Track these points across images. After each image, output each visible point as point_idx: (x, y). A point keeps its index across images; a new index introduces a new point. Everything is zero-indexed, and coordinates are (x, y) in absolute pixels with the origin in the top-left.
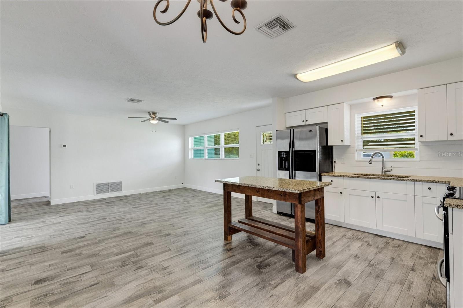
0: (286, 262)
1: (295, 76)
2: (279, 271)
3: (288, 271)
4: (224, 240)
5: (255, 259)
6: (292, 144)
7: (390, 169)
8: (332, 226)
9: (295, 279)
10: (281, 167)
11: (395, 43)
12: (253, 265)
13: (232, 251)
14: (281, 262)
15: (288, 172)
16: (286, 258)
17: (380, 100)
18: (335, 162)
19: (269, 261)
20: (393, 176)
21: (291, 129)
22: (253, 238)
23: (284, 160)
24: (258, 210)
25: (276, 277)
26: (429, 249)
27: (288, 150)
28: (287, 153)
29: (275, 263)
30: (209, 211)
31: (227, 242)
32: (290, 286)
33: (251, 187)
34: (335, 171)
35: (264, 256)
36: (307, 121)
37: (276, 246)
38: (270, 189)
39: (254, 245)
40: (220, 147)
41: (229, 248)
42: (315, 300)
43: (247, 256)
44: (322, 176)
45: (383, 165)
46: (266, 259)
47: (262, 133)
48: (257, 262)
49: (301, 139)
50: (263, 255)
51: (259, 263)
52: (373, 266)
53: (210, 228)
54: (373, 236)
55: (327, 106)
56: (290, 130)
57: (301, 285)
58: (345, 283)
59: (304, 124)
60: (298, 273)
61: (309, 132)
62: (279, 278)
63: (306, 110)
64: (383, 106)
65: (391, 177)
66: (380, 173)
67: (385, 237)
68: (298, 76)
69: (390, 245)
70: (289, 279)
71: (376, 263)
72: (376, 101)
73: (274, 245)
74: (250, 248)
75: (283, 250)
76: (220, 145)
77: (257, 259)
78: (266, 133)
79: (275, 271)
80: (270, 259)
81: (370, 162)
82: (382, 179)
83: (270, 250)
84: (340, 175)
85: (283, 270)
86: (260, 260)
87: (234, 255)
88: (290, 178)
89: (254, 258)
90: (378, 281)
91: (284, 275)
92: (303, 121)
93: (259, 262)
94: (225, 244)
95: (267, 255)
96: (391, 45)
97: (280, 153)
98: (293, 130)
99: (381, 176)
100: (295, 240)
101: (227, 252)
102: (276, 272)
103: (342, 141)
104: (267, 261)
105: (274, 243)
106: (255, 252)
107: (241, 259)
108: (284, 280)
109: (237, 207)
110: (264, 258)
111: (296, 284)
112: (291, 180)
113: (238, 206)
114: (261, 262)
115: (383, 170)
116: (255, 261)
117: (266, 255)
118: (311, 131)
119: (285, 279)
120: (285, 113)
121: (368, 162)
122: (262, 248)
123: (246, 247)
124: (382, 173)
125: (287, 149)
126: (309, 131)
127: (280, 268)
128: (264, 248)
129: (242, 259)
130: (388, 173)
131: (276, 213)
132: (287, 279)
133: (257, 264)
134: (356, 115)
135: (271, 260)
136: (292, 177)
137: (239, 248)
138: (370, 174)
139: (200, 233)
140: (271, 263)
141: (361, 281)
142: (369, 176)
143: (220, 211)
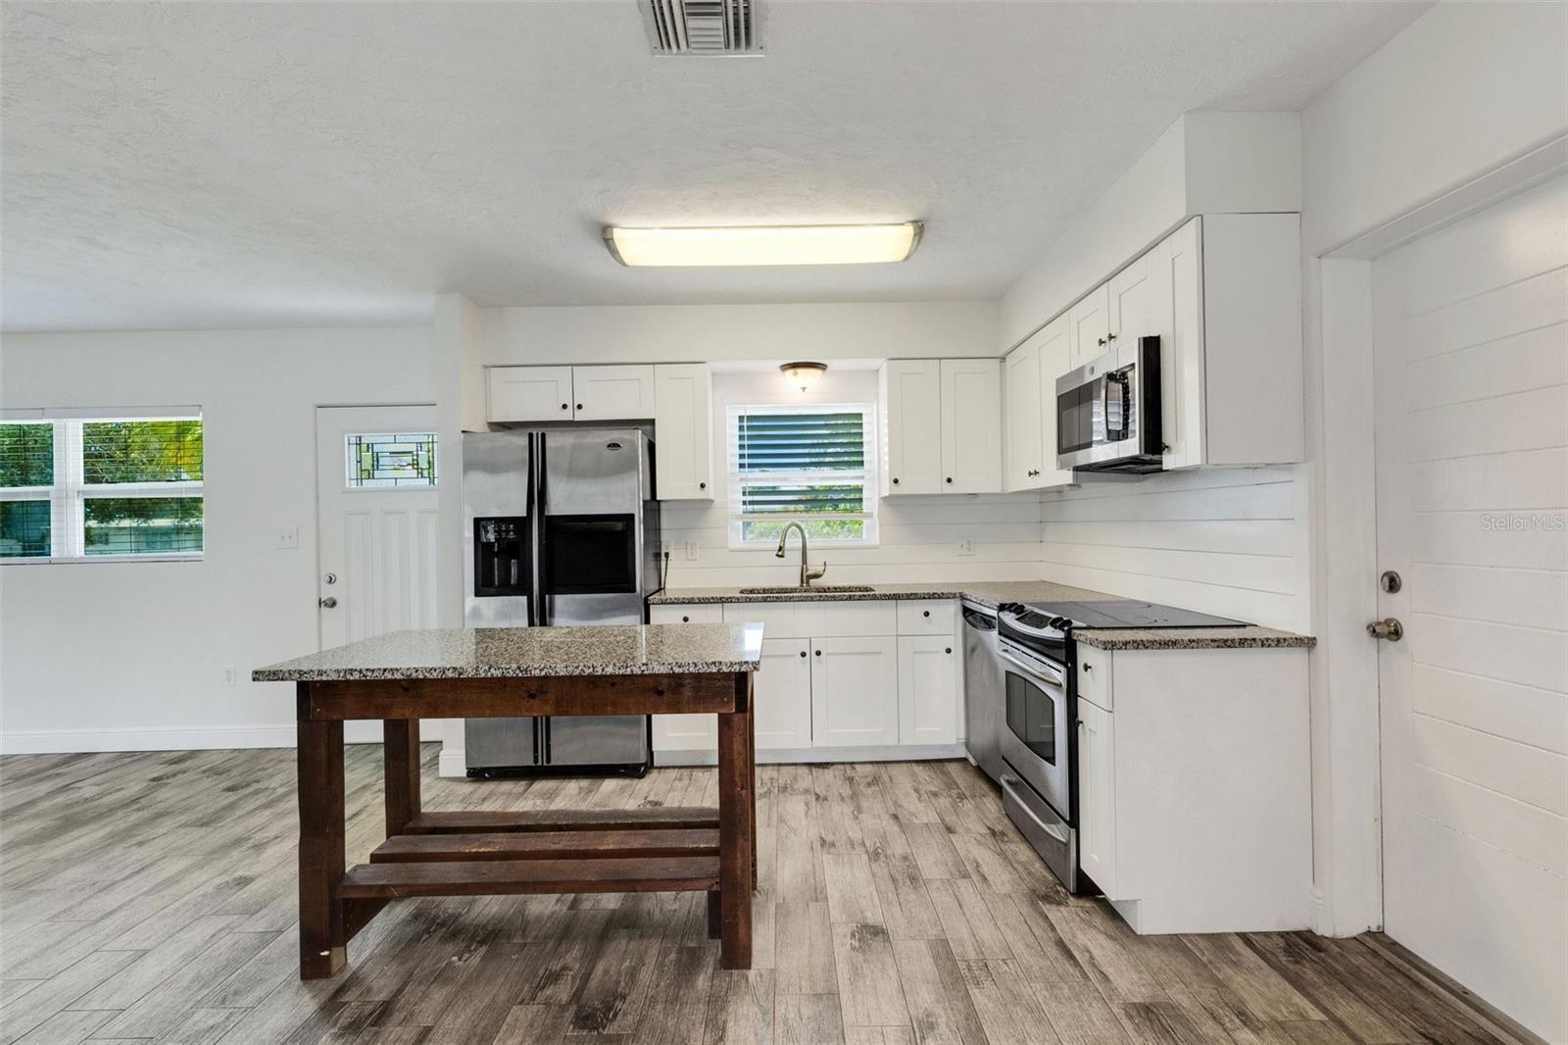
0: (664, 953)
1: (604, 235)
2: (673, 1001)
3: (702, 982)
4: (302, 978)
5: (541, 996)
6: (537, 493)
7: (819, 569)
8: (686, 772)
9: (747, 998)
10: (486, 585)
11: (914, 222)
12: (555, 1027)
13: (398, 1016)
14: (651, 961)
15: (524, 599)
16: (651, 936)
17: (801, 371)
18: (667, 555)
19: (601, 981)
20: (829, 589)
21: (535, 434)
22: (450, 911)
23: (497, 555)
24: (362, 784)
25: (683, 1027)
26: (927, 767)
27: (525, 515)
28: (521, 524)
29: (633, 974)
30: (55, 861)
31: (329, 986)
32: (756, 1035)
33: (517, 677)
34: (667, 587)
35: (565, 968)
36: (580, 407)
37: (574, 905)
38: (628, 672)
39: (482, 943)
40: (47, 493)
41: (370, 1007)
42: (858, 1034)
43: (493, 1001)
44: (651, 606)
45: (804, 561)
46: (586, 978)
47: (353, 440)
48: (563, 1008)
49: (574, 473)
50: (556, 966)
51: (574, 1008)
52: (878, 853)
53: (143, 954)
54: (805, 770)
55: (654, 364)
56: (531, 436)
57: (781, 1009)
58: (871, 934)
59: (567, 416)
60: (735, 972)
61: (608, 452)
62: (694, 1024)
63: (575, 368)
64: (804, 389)
65: (825, 592)
66: (797, 584)
67: (833, 764)
68: (618, 235)
69: (859, 785)
70: (730, 1010)
71: (878, 844)
72: (790, 372)
73: (565, 909)
74: (475, 960)
75: (614, 911)
76: (50, 483)
77: (548, 992)
78: (371, 441)
79: (659, 1007)
80: (600, 968)
81: (780, 553)
82: (802, 600)
83: (565, 932)
84: (713, 598)
85: (680, 987)
86: (563, 992)
87: (428, 1030)
88: (531, 624)
89: (533, 998)
90: (923, 890)
91: (701, 1006)
92: (565, 406)
93: (570, 1003)
94: (324, 997)
95: (573, 956)
96: (903, 224)
97: (479, 524)
98: (543, 435)
99: (801, 591)
100: (722, 852)
101: (376, 1033)
102: (665, 1008)
103: (703, 486)
104: (593, 983)
105: (555, 896)
106: (516, 969)
107: (479, 1031)
108: (721, 1023)
109: (232, 797)
110: (573, 977)
111: (769, 1016)
112: (537, 629)
113: (229, 789)
114: (577, 996)
115: (805, 575)
116: (547, 1004)
117: (569, 959)
118: (614, 446)
119: (722, 1017)
120: (486, 367)
121: (776, 553)
122: (529, 940)
123: (450, 964)
124: (802, 582)
125: (519, 510)
126: (609, 446)
127: (668, 986)
128: (536, 937)
129: (485, 1028)
130: (813, 582)
131: (465, 775)
132: (724, 1013)
133: (570, 1014)
134: (727, 407)
135: (606, 972)
136: (541, 616)
137: (423, 988)
138: (772, 589)
139: (94, 1006)
140: (618, 983)
141: (896, 909)
142: (771, 595)
143: (140, 844)
